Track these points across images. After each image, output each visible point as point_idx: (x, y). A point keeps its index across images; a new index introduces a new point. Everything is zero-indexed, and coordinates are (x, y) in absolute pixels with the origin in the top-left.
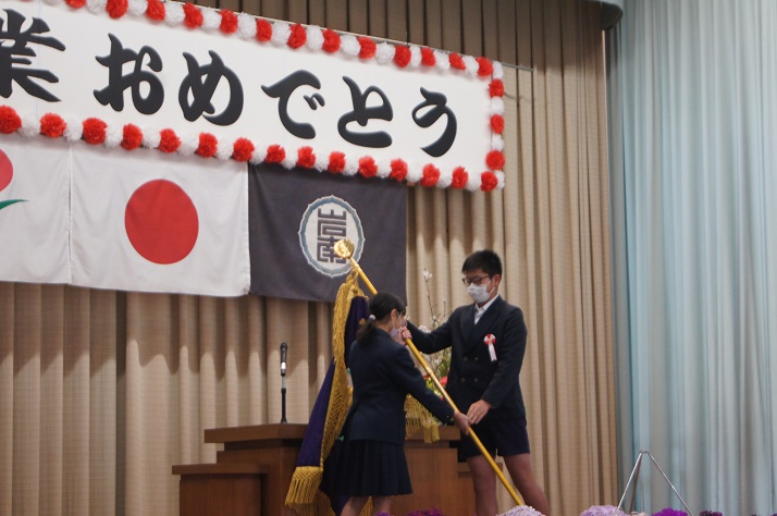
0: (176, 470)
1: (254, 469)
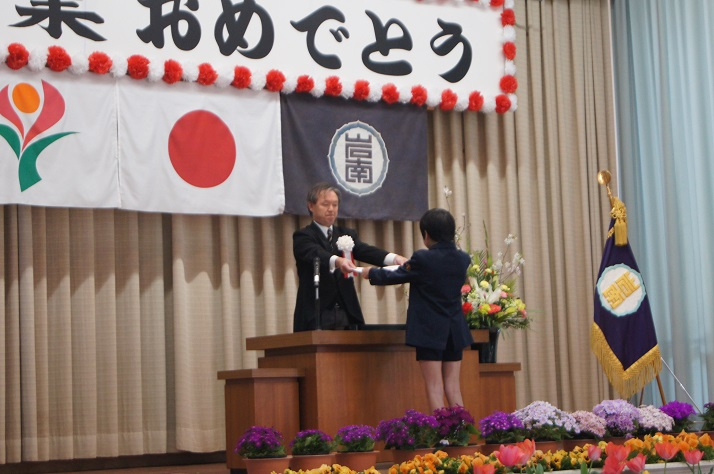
0: (221, 375)
1: (292, 373)
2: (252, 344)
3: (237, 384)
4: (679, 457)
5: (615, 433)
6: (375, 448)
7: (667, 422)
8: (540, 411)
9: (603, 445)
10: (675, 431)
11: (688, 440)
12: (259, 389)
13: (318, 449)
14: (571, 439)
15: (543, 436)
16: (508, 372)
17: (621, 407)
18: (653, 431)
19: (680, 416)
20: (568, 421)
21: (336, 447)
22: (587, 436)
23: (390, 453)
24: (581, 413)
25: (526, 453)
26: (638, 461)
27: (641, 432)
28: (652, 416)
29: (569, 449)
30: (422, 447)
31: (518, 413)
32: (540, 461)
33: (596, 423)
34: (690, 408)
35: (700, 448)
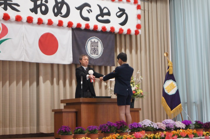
0: (53, 111)
1: (74, 110)
2: (62, 101)
3: (58, 113)
4: (187, 136)
5: (168, 129)
6: (98, 133)
7: (184, 126)
8: (147, 122)
9: (165, 132)
10: (186, 129)
11: (190, 131)
12: (64, 114)
13: (82, 132)
14: (156, 131)
15: (147, 129)
16: (137, 111)
17: (170, 121)
18: (179, 129)
19: (187, 124)
20: (155, 126)
21: (87, 132)
22: (160, 130)
23: (103, 134)
24: (159, 123)
25: (142, 134)
26: (175, 137)
27: (176, 129)
28: (179, 124)
29: (155, 133)
30: (112, 132)
31: (140, 123)
32: (146, 137)
33: (163, 126)
34: (190, 122)
35: (193, 134)
